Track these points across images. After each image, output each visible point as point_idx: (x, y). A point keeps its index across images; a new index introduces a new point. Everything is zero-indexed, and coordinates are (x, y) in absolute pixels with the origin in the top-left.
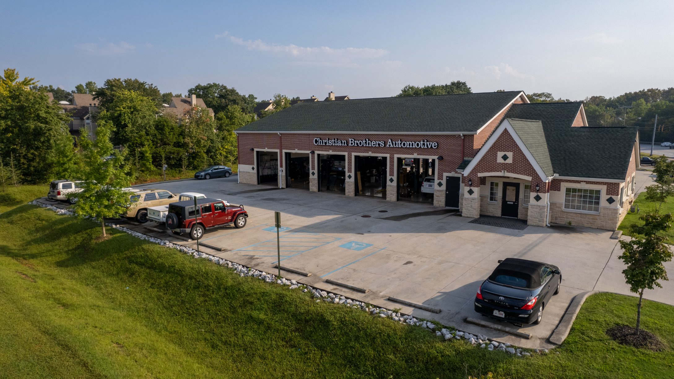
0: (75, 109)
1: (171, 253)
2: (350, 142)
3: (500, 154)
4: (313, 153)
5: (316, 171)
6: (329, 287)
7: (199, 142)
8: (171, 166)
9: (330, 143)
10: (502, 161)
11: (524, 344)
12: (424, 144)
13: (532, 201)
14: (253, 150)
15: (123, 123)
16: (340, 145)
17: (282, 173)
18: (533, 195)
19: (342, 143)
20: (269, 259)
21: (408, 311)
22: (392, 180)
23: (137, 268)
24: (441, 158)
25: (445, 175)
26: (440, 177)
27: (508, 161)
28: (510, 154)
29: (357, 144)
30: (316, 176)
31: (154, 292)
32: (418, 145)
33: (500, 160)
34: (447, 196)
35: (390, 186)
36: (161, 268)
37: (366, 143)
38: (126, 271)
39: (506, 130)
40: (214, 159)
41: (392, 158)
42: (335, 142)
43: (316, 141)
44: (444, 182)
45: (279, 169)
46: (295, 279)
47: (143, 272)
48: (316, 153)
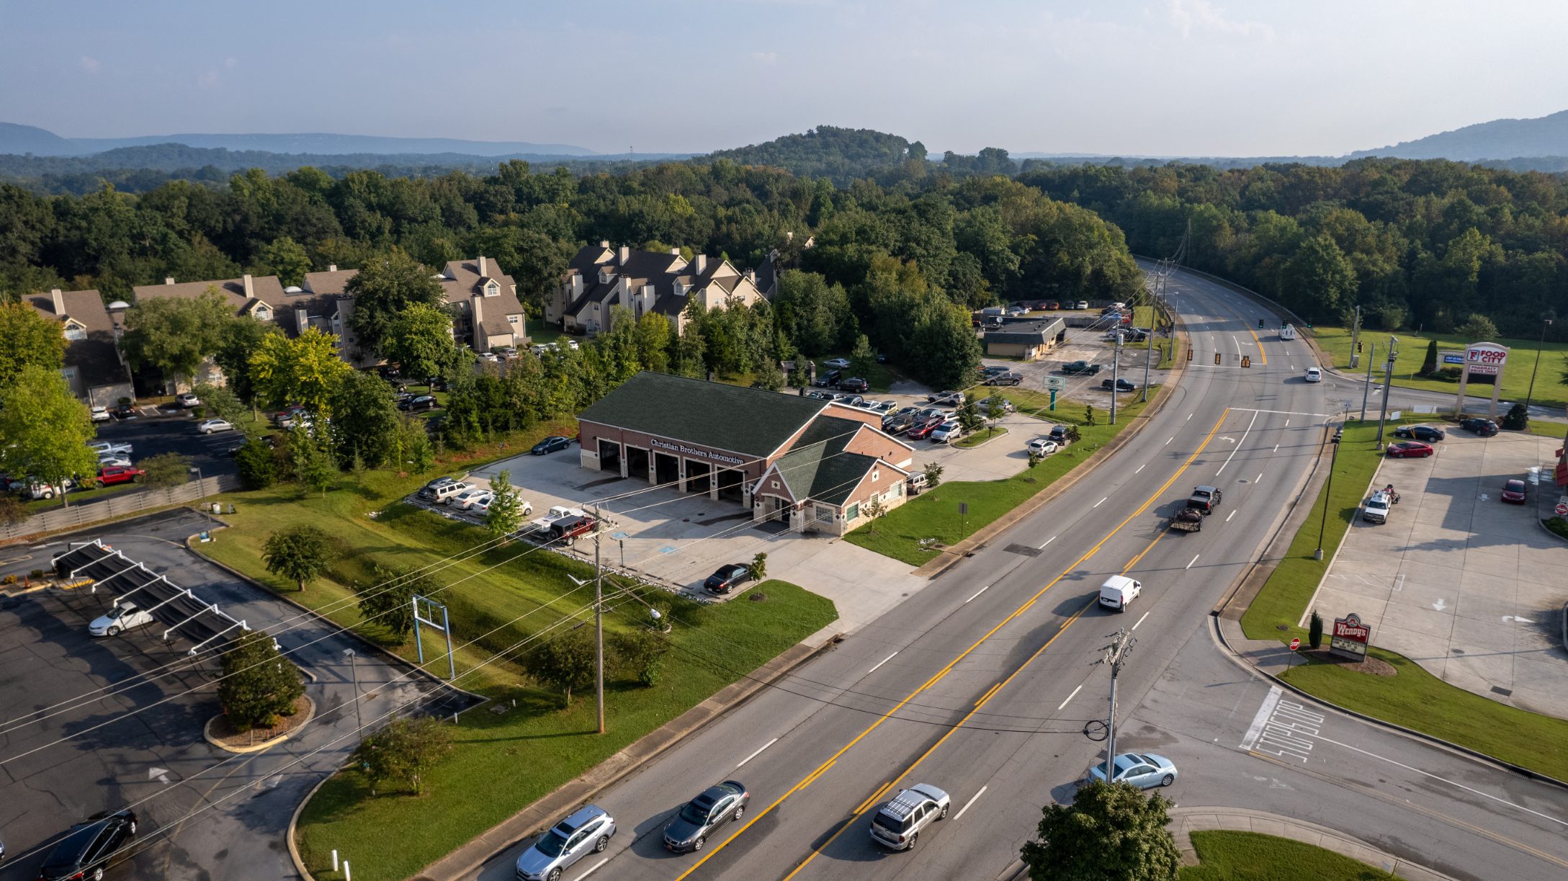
0: (313, 301)
1: (558, 557)
3: (773, 482)
4: (651, 451)
5: (654, 467)
6: (647, 577)
7: (526, 400)
8: (496, 429)
11: (717, 601)
13: (792, 516)
14: (595, 438)
15: (415, 354)
17: (624, 463)
20: (618, 561)
21: (679, 588)
22: (714, 484)
23: (539, 566)
24: (747, 473)
26: (747, 486)
27: (777, 488)
28: (778, 483)
30: (654, 471)
31: (555, 580)
33: (773, 486)
35: (713, 487)
36: (555, 566)
38: (532, 568)
39: (774, 468)
40: (542, 413)
41: (713, 466)
44: (749, 490)
45: (622, 460)
46: (631, 573)
47: (544, 569)
48: (654, 451)
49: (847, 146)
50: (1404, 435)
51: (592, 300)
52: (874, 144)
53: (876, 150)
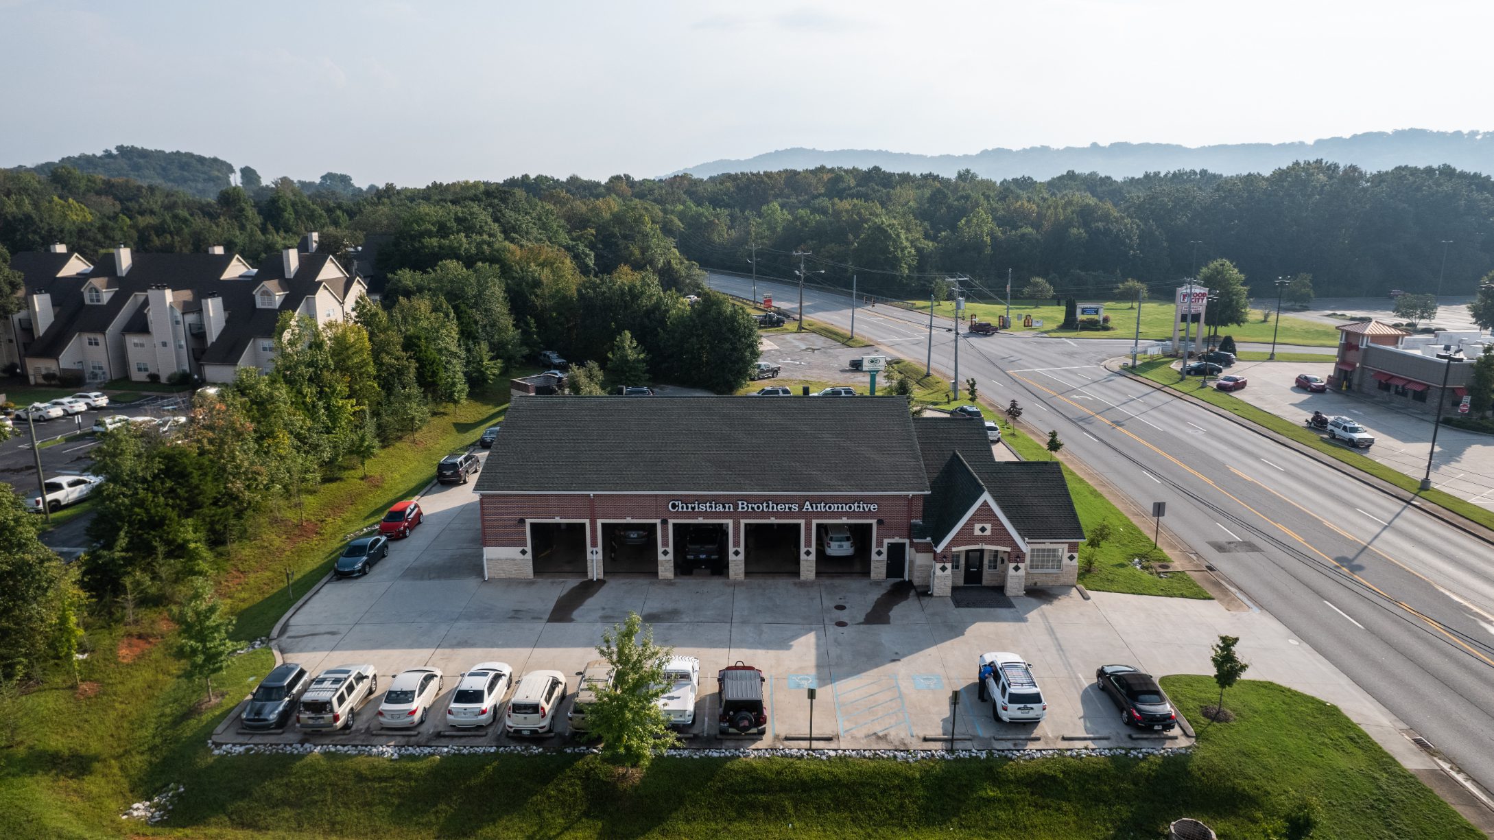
2: (740, 506)
3: (977, 526)
4: (665, 522)
5: (670, 550)
9: (703, 508)
10: (980, 533)
12: (859, 507)
13: (1011, 572)
14: (522, 521)
16: (722, 510)
17: (596, 556)
18: (1012, 565)
19: (724, 507)
22: (808, 553)
24: (880, 522)
25: (886, 541)
26: (880, 544)
27: (986, 533)
28: (988, 526)
29: (753, 508)
32: (850, 508)
33: (977, 532)
34: (889, 566)
35: (807, 561)
37: (768, 507)
39: (985, 501)
41: (808, 526)
42: (711, 507)
43: (674, 506)
44: (884, 550)
45: (592, 551)
48: (671, 522)
49: (164, 169)
50: (1192, 373)
51: (83, 330)
52: (199, 166)
53: (204, 173)
